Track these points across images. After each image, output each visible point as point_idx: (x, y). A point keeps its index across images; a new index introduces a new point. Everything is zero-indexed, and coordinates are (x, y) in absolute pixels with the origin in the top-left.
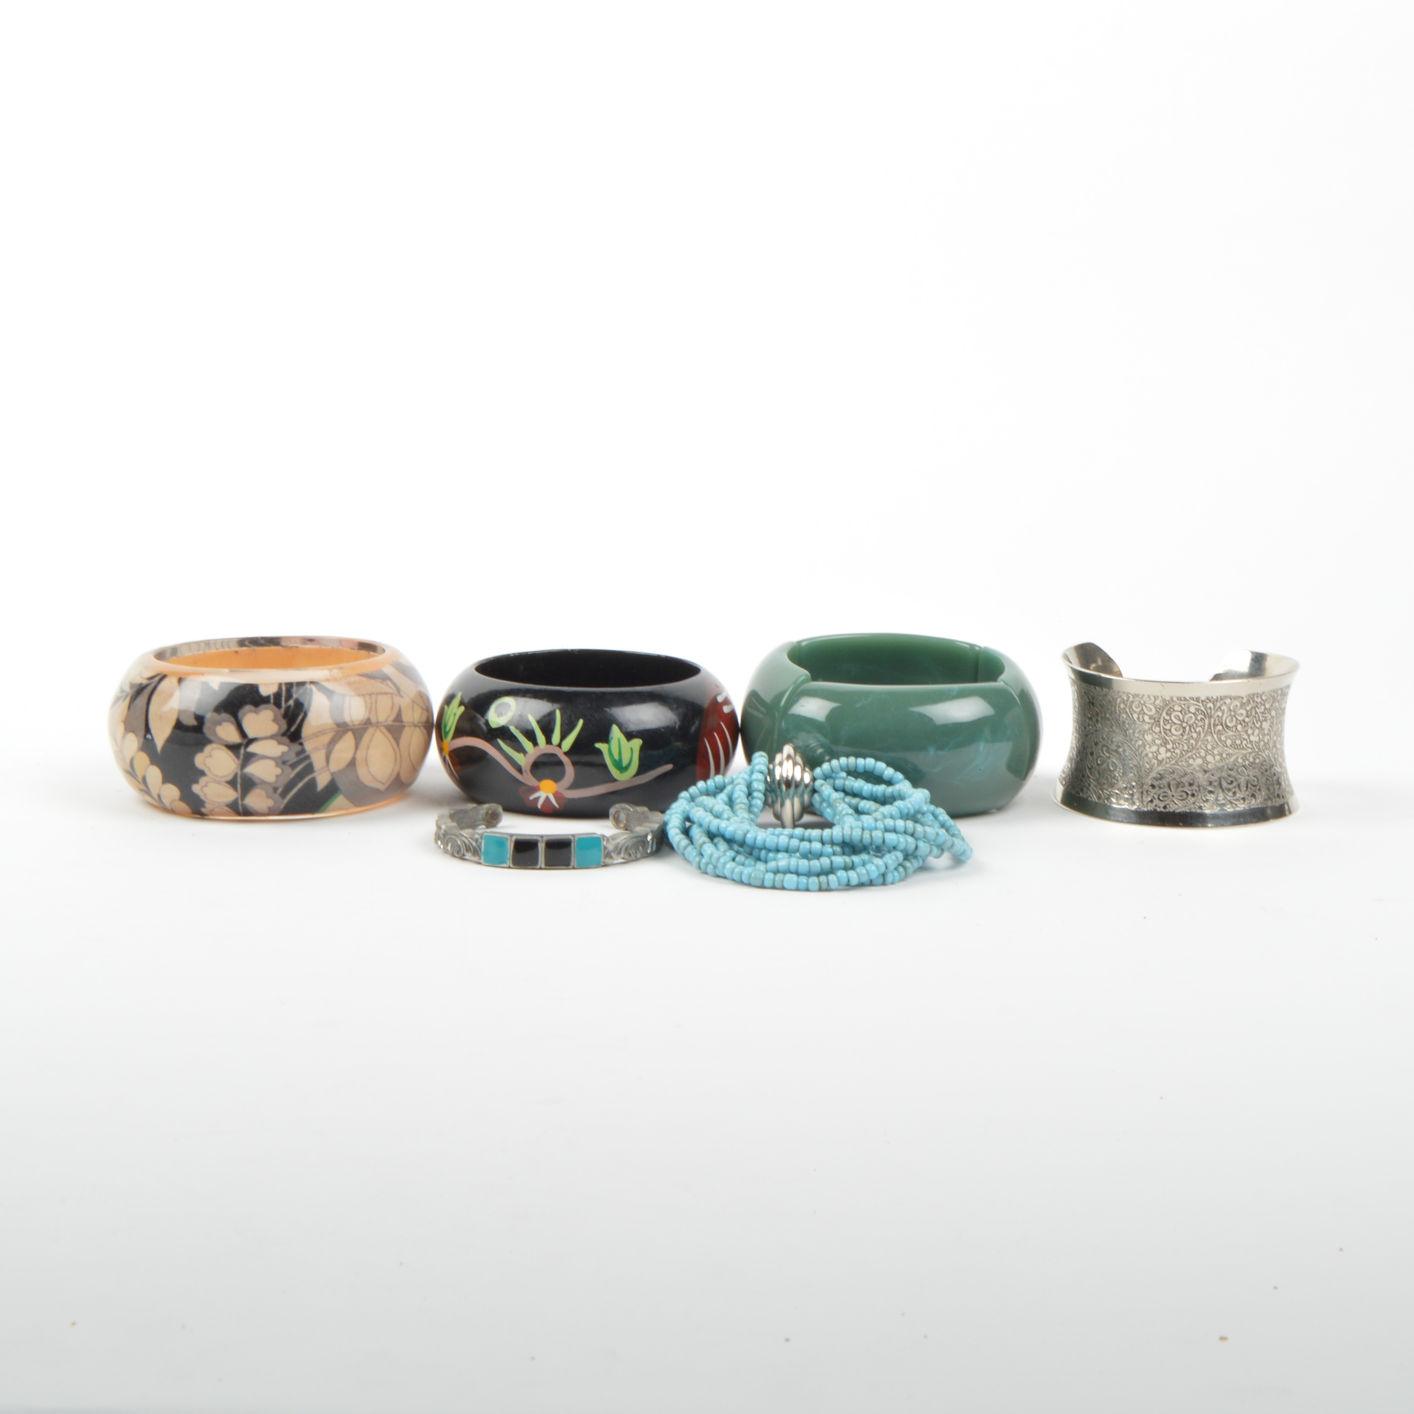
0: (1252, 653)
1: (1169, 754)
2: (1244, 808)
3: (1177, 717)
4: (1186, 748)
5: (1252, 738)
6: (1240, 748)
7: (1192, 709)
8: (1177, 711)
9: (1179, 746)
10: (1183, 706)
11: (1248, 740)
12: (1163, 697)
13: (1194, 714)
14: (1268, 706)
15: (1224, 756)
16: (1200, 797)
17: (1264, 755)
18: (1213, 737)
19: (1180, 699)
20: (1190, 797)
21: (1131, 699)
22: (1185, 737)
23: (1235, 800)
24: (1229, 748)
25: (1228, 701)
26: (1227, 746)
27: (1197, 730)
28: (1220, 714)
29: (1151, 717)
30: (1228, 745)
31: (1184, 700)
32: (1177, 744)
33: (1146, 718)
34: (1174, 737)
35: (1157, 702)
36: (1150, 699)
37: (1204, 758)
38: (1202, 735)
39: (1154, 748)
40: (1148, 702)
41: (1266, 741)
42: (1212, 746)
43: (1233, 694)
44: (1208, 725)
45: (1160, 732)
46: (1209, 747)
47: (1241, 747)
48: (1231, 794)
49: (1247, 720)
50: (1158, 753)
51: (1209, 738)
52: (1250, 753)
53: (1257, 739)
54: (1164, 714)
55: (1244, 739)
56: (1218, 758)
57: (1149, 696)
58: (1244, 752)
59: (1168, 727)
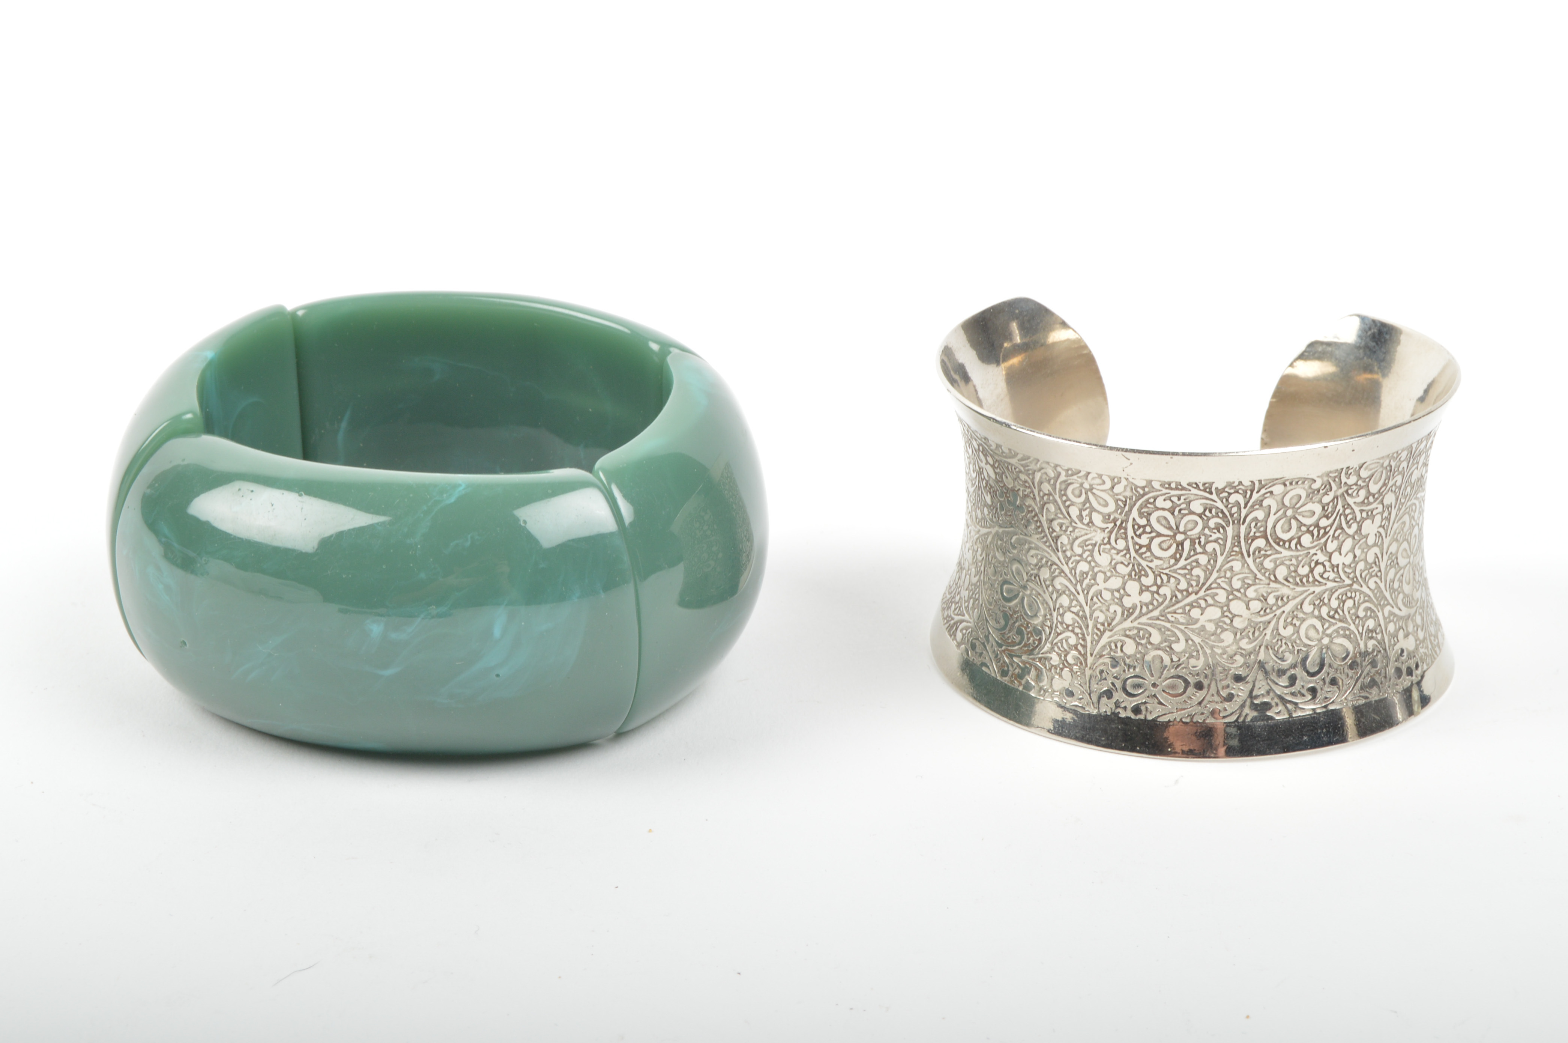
0: (1363, 319)
1: (1146, 597)
2: (1314, 710)
3: (1164, 522)
4: (1183, 585)
5: (1336, 559)
6: (1308, 581)
7: (1197, 506)
8: (1163, 509)
9: (1169, 581)
10: (1175, 499)
11: (1327, 564)
12: (1131, 480)
13: (1200, 516)
14: (1374, 488)
15: (1271, 600)
16: (1213, 689)
17: (1365, 589)
18: (1245, 562)
19: (1167, 485)
20: (1191, 690)
21: (1063, 478)
22: (1182, 563)
23: (1293, 694)
24: (1280, 583)
25: (1278, 489)
26: (1276, 581)
27: (1210, 547)
28: (1260, 514)
29: (1106, 518)
30: (1280, 578)
31: (1177, 489)
32: (1165, 578)
33: (1097, 519)
34: (1157, 562)
35: (1118, 489)
36: (1104, 483)
37: (1225, 608)
38: (1220, 559)
39: (1115, 583)
40: (1099, 487)
41: (1371, 559)
42: (1243, 580)
43: (1289, 475)
44: (1233, 538)
45: (1128, 550)
46: (1237, 584)
47: (1311, 579)
48: (1284, 681)
49: (1324, 522)
50: (1122, 592)
51: (1237, 565)
52: (1332, 591)
53: (1349, 559)
54: (1135, 513)
55: (1317, 563)
56: (1256, 606)
57: (1100, 476)
58: (1318, 590)
59: (1144, 540)
